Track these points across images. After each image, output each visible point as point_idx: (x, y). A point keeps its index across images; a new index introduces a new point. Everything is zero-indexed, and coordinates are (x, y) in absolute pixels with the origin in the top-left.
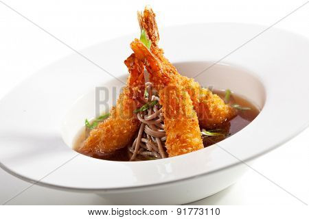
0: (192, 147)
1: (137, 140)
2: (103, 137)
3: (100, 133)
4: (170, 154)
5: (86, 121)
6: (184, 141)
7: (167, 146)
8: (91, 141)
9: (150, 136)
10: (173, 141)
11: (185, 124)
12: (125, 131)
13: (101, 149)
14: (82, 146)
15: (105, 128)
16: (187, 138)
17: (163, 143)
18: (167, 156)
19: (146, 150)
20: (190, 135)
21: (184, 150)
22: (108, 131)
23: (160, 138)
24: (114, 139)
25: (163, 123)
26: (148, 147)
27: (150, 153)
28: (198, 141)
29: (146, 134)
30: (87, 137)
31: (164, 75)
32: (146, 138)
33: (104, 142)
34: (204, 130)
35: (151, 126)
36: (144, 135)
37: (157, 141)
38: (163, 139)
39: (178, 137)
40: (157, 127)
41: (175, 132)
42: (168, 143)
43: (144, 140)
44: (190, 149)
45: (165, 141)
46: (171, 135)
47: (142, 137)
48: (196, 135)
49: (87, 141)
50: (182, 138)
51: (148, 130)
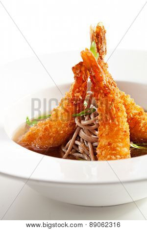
0: (121, 156)
1: (71, 142)
2: (41, 134)
3: (38, 130)
4: (99, 158)
5: (27, 118)
6: (114, 149)
7: (98, 151)
8: (29, 136)
9: (83, 140)
10: (105, 147)
11: (117, 134)
12: (62, 132)
13: (37, 144)
14: (21, 139)
15: (44, 127)
16: (117, 146)
17: (94, 148)
18: (96, 159)
19: (77, 152)
20: (121, 145)
21: (113, 157)
22: (46, 129)
23: (92, 143)
24: (51, 137)
25: (97, 130)
26: (80, 149)
27: (81, 155)
28: (127, 150)
29: (80, 137)
30: (26, 132)
31: (105, 86)
32: (79, 141)
33: (41, 138)
34: (132, 143)
35: (86, 131)
36: (78, 138)
37: (89, 145)
38: (95, 144)
39: (109, 144)
40: (91, 133)
41: (107, 139)
42: (100, 148)
43: (77, 142)
44: (118, 156)
45: (96, 147)
46: (103, 142)
47: (76, 139)
48: (126, 145)
49: (26, 135)
50: (112, 145)
51: (82, 134)
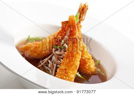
0: (69, 78)
1: (46, 60)
2: (32, 49)
3: (32, 46)
5: (29, 36)
6: (66, 73)
8: (26, 47)
9: (53, 61)
10: (62, 70)
11: (71, 66)
13: (28, 54)
14: (21, 47)
15: (35, 45)
16: (69, 72)
17: (57, 68)
19: (47, 66)
20: (71, 72)
21: (64, 77)
22: (36, 47)
23: (57, 65)
24: (37, 53)
25: (62, 59)
26: (50, 65)
27: (49, 69)
28: (73, 76)
29: (52, 59)
30: (25, 44)
32: (51, 61)
33: (31, 51)
34: (78, 72)
35: (56, 57)
37: (55, 65)
38: (58, 66)
39: (65, 69)
40: (58, 59)
41: (65, 66)
42: (59, 70)
43: (49, 61)
44: (67, 78)
46: (63, 67)
47: (49, 59)
48: (74, 73)
49: (24, 46)
50: (67, 71)
51: (54, 58)
